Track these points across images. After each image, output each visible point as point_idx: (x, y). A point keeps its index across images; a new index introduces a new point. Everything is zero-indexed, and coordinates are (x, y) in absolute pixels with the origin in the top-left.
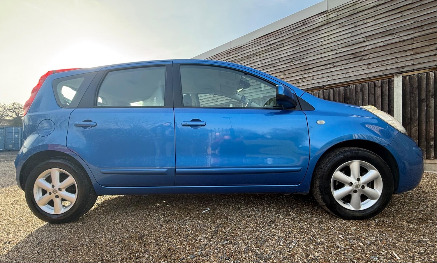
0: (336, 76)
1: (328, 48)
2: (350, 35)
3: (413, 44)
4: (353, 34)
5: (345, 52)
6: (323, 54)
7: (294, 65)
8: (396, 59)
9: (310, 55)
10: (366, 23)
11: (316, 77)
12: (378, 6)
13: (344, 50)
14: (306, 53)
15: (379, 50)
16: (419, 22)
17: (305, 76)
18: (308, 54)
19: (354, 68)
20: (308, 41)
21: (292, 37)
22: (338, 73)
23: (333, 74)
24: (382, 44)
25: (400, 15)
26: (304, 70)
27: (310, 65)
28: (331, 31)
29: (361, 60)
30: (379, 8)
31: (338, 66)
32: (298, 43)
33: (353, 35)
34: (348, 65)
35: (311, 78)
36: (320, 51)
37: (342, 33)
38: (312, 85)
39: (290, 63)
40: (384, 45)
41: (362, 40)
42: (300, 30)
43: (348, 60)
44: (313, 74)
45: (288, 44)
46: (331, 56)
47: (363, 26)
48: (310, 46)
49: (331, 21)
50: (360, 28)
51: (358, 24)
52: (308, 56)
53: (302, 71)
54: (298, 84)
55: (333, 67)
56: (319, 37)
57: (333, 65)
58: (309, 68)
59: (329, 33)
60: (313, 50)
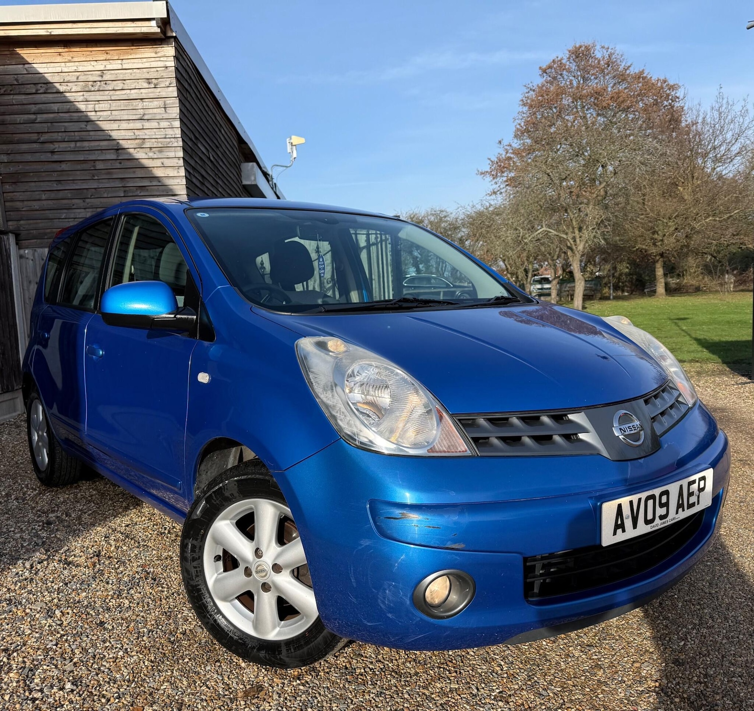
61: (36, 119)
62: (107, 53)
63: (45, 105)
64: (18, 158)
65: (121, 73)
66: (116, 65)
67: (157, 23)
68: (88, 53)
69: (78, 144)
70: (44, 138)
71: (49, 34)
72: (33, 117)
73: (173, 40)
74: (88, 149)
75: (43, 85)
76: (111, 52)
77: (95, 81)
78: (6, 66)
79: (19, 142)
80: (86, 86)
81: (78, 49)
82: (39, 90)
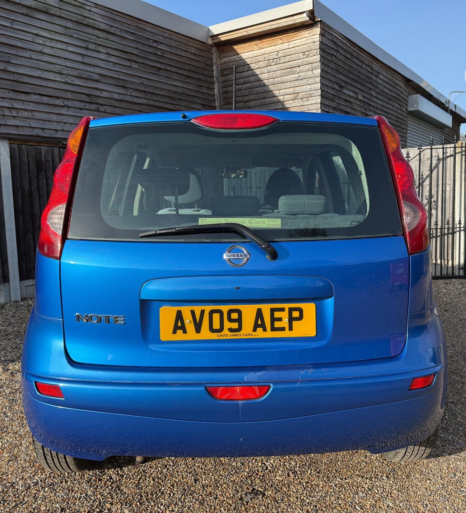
0: (68, 125)
1: (52, 65)
2: (79, 58)
3: (142, 111)
4: (86, 60)
5: (78, 87)
6: (46, 73)
10: (99, 52)
11: (37, 115)
12: (108, 33)
13: (77, 82)
14: (13, 52)
15: (115, 103)
16: (144, 85)
17: (16, 105)
18: (19, 58)
20: (15, 27)
23: (65, 119)
24: (116, 96)
25: (128, 64)
26: (13, 91)
27: (26, 86)
28: (53, 33)
30: (111, 37)
31: (71, 109)
33: (86, 62)
34: (82, 111)
35: (29, 114)
36: (38, 62)
37: (70, 49)
38: (31, 130)
40: (120, 99)
41: (96, 77)
43: (83, 104)
44: (31, 107)
46: (59, 84)
47: (95, 55)
48: (20, 40)
49: (52, 12)
50: (93, 55)
51: (90, 47)
52: (18, 63)
53: (10, 91)
54: (3, 118)
55: (63, 106)
56: (36, 32)
57: (63, 102)
58: (24, 91)
59: (51, 34)
60: (27, 54)
61: (242, 88)
62: (281, 40)
63: (247, 78)
65: (288, 51)
66: (286, 46)
67: (307, 14)
68: (272, 41)
69: (263, 101)
70: (246, 98)
71: (248, 34)
72: (241, 86)
73: (319, 23)
74: (267, 103)
76: (284, 39)
77: (274, 59)
78: (229, 58)
80: (269, 62)
81: (266, 40)
82: (245, 69)
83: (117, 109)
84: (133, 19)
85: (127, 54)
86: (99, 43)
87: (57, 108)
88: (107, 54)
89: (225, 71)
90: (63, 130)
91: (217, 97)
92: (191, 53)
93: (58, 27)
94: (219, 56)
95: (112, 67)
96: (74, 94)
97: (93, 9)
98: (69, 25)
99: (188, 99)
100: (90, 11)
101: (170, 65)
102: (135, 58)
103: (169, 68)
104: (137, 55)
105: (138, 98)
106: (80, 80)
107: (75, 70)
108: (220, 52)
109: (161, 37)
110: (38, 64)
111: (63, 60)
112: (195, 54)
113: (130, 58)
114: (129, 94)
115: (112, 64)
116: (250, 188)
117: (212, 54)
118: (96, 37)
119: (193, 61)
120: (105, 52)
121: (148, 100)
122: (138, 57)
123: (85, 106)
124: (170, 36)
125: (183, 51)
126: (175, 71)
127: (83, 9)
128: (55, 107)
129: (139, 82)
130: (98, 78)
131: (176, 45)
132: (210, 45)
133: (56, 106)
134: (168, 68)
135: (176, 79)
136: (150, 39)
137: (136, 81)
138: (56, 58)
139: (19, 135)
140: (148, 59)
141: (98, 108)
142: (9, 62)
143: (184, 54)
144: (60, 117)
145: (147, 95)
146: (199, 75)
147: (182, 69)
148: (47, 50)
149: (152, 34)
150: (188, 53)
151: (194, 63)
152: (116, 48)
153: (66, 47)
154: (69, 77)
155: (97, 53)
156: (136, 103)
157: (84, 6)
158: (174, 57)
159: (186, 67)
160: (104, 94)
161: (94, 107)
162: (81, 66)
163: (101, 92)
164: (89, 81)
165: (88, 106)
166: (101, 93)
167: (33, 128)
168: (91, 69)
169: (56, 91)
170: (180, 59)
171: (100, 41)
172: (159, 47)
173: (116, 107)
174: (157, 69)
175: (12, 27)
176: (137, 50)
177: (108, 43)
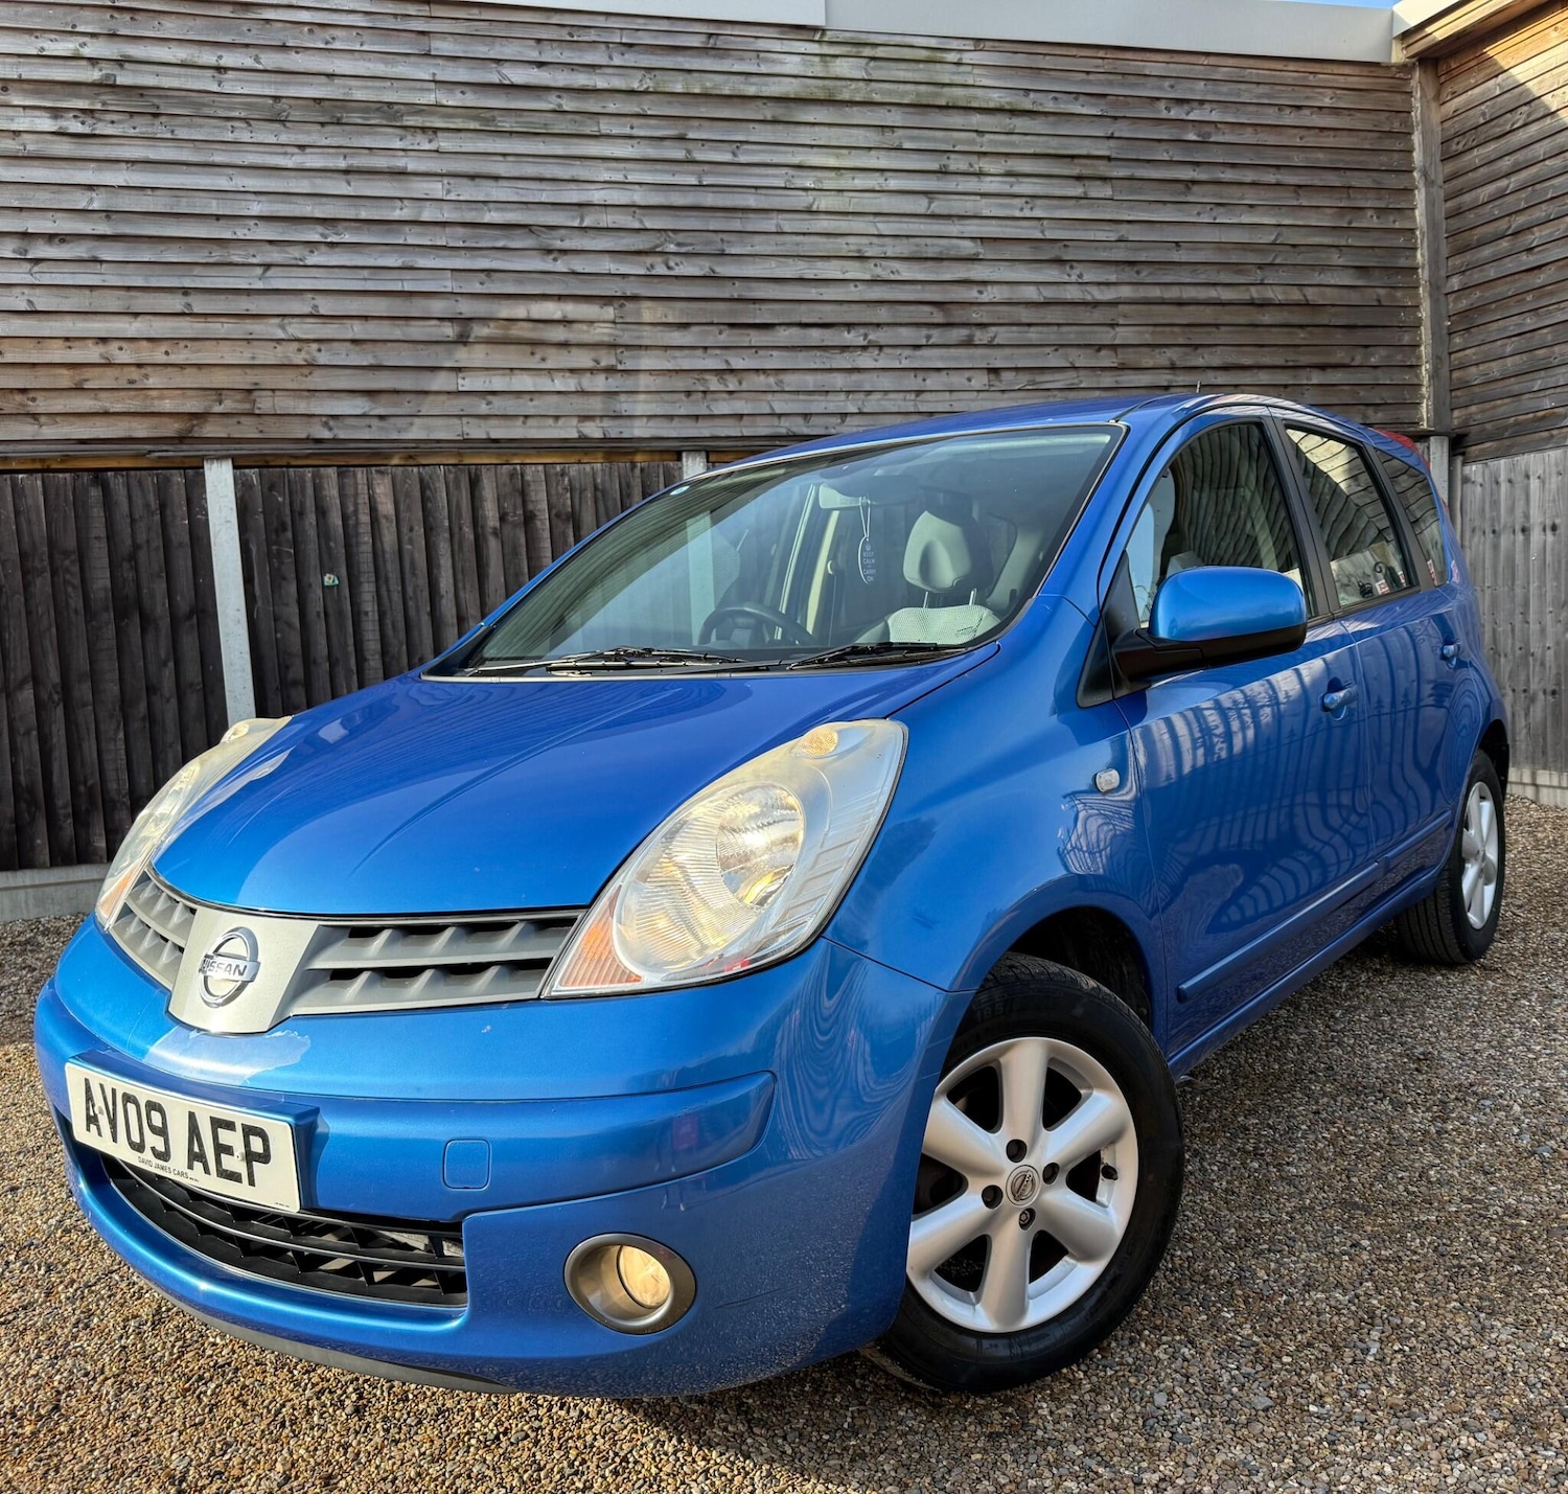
0: (878, 395)
1: (840, 240)
2: (920, 205)
3: (1117, 325)
4: (938, 207)
5: (909, 287)
6: (819, 264)
7: (676, 277)
8: (1073, 374)
9: (761, 246)
10: (980, 174)
11: (791, 381)
12: (1013, 112)
13: (907, 272)
14: (736, 225)
15: (1025, 315)
16: (1129, 244)
17: (737, 363)
18: (749, 238)
19: (945, 372)
20: (743, 159)
21: (646, 92)
22: (885, 382)
24: (1031, 293)
25: (1078, 191)
26: (732, 325)
27: (764, 307)
28: (845, 151)
29: (968, 343)
30: (1020, 123)
31: (886, 350)
32: (689, 151)
33: (937, 211)
34: (919, 353)
35: (770, 381)
36: (800, 239)
37: (894, 183)
38: (775, 421)
39: (649, 260)
40: (1042, 300)
41: (968, 248)
42: (689, 71)
43: (924, 331)
44: (776, 360)
45: (627, 131)
46: (856, 286)
47: (971, 184)
48: (753, 190)
49: (846, 96)
50: (961, 188)
51: (953, 167)
52: (748, 250)
53: (722, 327)
54: (704, 398)
55: (864, 348)
56: (796, 160)
57: (866, 336)
58: (757, 321)
59: (837, 156)
60: (769, 224)
61: (1508, 186)
63: (1525, 151)
64: (1477, 277)
70: (1520, 220)
72: (1503, 183)
75: (1525, 108)
78: (1470, 92)
79: (1481, 244)
82: (1517, 121)
83: (1032, 329)
84: (1101, 54)
85: (1076, 161)
86: (983, 149)
87: (845, 354)
88: (1009, 174)
89: (1456, 140)
90: (861, 413)
91: (1422, 233)
92: (1320, 108)
93: (861, 131)
94: (1437, 96)
95: (1022, 209)
96: (898, 307)
97: (967, 58)
98: (894, 117)
99: (1299, 260)
100: (958, 64)
101: (1233, 165)
102: (1103, 169)
103: (1229, 175)
104: (1109, 158)
105: (1102, 287)
106: (916, 266)
107: (905, 241)
108: (1443, 79)
109: (1202, 83)
110: (797, 244)
111: (871, 218)
112: (1335, 111)
113: (1086, 172)
114: (1074, 278)
115: (1024, 200)
116: (1524, 530)
117: (1410, 94)
118: (974, 135)
119: (1326, 133)
120: (1002, 172)
121: (1141, 288)
122: (1113, 163)
123: (928, 337)
124: (1234, 73)
125: (1288, 111)
126: (1248, 179)
127: (938, 66)
128: (843, 352)
129: (1113, 237)
130: (973, 251)
131: (1259, 97)
132: (1403, 67)
133: (844, 348)
134: (1222, 176)
135: (1251, 206)
136: (1158, 99)
137: (1101, 236)
138: (850, 217)
139: (743, 438)
140: (1149, 161)
141: (971, 337)
142: (723, 254)
143: (1289, 118)
144: (855, 377)
145: (1138, 273)
146: (1348, 173)
147: (1278, 167)
148: (825, 202)
149: (1167, 83)
150: (1307, 112)
151: (1329, 141)
152: (1038, 151)
153: (882, 181)
154: (884, 263)
155: (974, 179)
156: (1096, 304)
157: (939, 55)
158: (1249, 137)
159: (1298, 159)
160: (992, 294)
161: (959, 334)
162: (922, 227)
163: (982, 288)
164: (945, 263)
165: (937, 336)
166: (981, 292)
167: (780, 415)
168: (954, 229)
169: (845, 307)
170: (1271, 139)
171: (986, 143)
172: (1191, 117)
173: (1029, 325)
174: (1181, 187)
175: (736, 160)
176: (1112, 143)
177: (1012, 144)
